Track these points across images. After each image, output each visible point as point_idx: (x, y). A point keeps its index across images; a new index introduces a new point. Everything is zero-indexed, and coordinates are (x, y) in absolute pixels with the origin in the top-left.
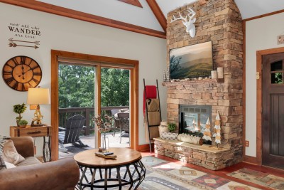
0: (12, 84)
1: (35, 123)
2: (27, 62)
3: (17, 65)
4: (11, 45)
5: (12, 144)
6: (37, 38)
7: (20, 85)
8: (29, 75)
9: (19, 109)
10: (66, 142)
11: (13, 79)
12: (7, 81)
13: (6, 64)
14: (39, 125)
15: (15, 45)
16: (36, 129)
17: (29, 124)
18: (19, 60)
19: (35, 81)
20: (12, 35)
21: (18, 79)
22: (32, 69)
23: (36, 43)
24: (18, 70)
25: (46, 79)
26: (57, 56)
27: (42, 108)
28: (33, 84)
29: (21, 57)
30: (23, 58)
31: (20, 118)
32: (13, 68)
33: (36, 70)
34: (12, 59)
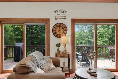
0: (56, 35)
1: (64, 52)
2: (61, 25)
3: (57, 27)
4: (55, 19)
5: (51, 60)
6: (66, 14)
7: (58, 35)
8: (62, 31)
9: (58, 45)
11: (56, 33)
12: (54, 34)
13: (54, 27)
14: (66, 53)
15: (57, 19)
16: (64, 55)
17: (62, 52)
18: (58, 25)
19: (65, 33)
20: (56, 15)
21: (58, 33)
22: (63, 28)
23: (65, 16)
24: (58, 29)
25: (69, 33)
27: (67, 45)
29: (59, 23)
31: (58, 49)
32: (56, 28)
33: (65, 29)
34: (56, 25)
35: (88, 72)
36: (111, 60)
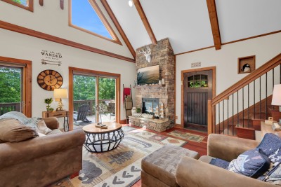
0: (44, 86)
1: (59, 109)
2: (54, 73)
3: (47, 75)
4: (43, 63)
5: (43, 122)
6: (60, 60)
7: (49, 87)
8: (55, 81)
9: (48, 101)
10: (78, 120)
11: (44, 83)
12: (40, 85)
13: (40, 74)
14: (61, 110)
15: (46, 63)
16: (59, 113)
17: (55, 110)
18: (48, 72)
19: (59, 84)
20: (44, 57)
21: (48, 84)
22: (56, 78)
23: (60, 62)
24: (47, 78)
25: (66, 84)
26: (72, 70)
27: (62, 100)
28: (57, 86)
29: (50, 70)
30: (51, 71)
31: (49, 106)
32: (44, 77)
33: (59, 78)
34: (44, 72)
35: (97, 127)
36: (109, 115)
